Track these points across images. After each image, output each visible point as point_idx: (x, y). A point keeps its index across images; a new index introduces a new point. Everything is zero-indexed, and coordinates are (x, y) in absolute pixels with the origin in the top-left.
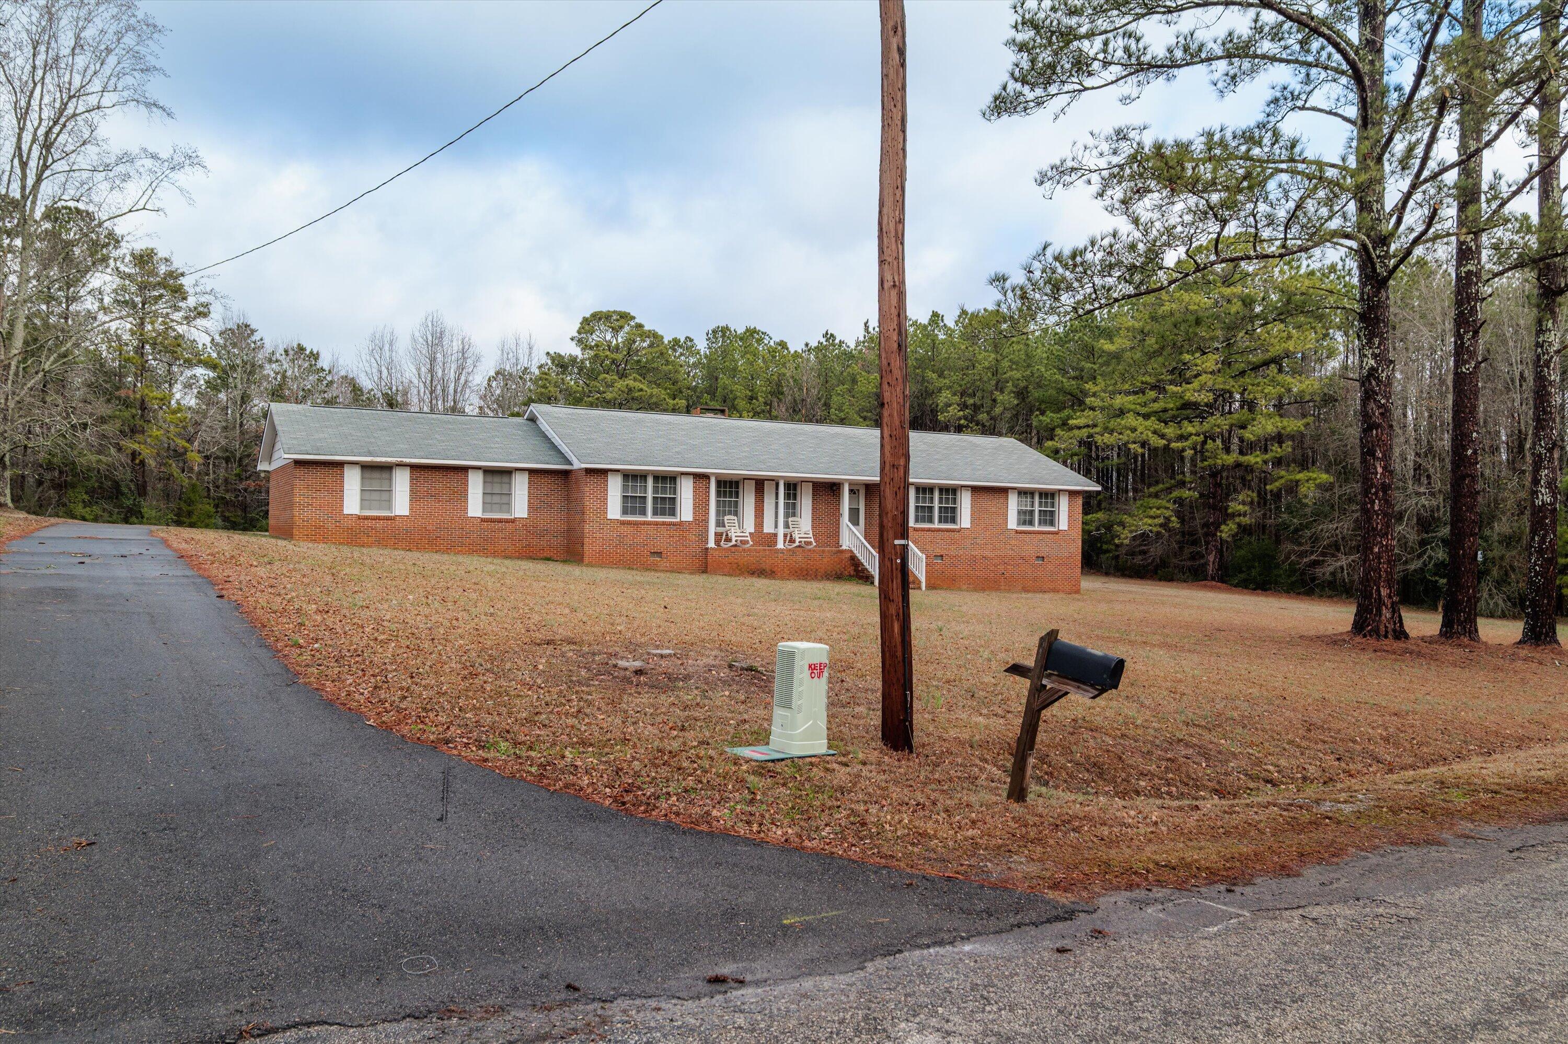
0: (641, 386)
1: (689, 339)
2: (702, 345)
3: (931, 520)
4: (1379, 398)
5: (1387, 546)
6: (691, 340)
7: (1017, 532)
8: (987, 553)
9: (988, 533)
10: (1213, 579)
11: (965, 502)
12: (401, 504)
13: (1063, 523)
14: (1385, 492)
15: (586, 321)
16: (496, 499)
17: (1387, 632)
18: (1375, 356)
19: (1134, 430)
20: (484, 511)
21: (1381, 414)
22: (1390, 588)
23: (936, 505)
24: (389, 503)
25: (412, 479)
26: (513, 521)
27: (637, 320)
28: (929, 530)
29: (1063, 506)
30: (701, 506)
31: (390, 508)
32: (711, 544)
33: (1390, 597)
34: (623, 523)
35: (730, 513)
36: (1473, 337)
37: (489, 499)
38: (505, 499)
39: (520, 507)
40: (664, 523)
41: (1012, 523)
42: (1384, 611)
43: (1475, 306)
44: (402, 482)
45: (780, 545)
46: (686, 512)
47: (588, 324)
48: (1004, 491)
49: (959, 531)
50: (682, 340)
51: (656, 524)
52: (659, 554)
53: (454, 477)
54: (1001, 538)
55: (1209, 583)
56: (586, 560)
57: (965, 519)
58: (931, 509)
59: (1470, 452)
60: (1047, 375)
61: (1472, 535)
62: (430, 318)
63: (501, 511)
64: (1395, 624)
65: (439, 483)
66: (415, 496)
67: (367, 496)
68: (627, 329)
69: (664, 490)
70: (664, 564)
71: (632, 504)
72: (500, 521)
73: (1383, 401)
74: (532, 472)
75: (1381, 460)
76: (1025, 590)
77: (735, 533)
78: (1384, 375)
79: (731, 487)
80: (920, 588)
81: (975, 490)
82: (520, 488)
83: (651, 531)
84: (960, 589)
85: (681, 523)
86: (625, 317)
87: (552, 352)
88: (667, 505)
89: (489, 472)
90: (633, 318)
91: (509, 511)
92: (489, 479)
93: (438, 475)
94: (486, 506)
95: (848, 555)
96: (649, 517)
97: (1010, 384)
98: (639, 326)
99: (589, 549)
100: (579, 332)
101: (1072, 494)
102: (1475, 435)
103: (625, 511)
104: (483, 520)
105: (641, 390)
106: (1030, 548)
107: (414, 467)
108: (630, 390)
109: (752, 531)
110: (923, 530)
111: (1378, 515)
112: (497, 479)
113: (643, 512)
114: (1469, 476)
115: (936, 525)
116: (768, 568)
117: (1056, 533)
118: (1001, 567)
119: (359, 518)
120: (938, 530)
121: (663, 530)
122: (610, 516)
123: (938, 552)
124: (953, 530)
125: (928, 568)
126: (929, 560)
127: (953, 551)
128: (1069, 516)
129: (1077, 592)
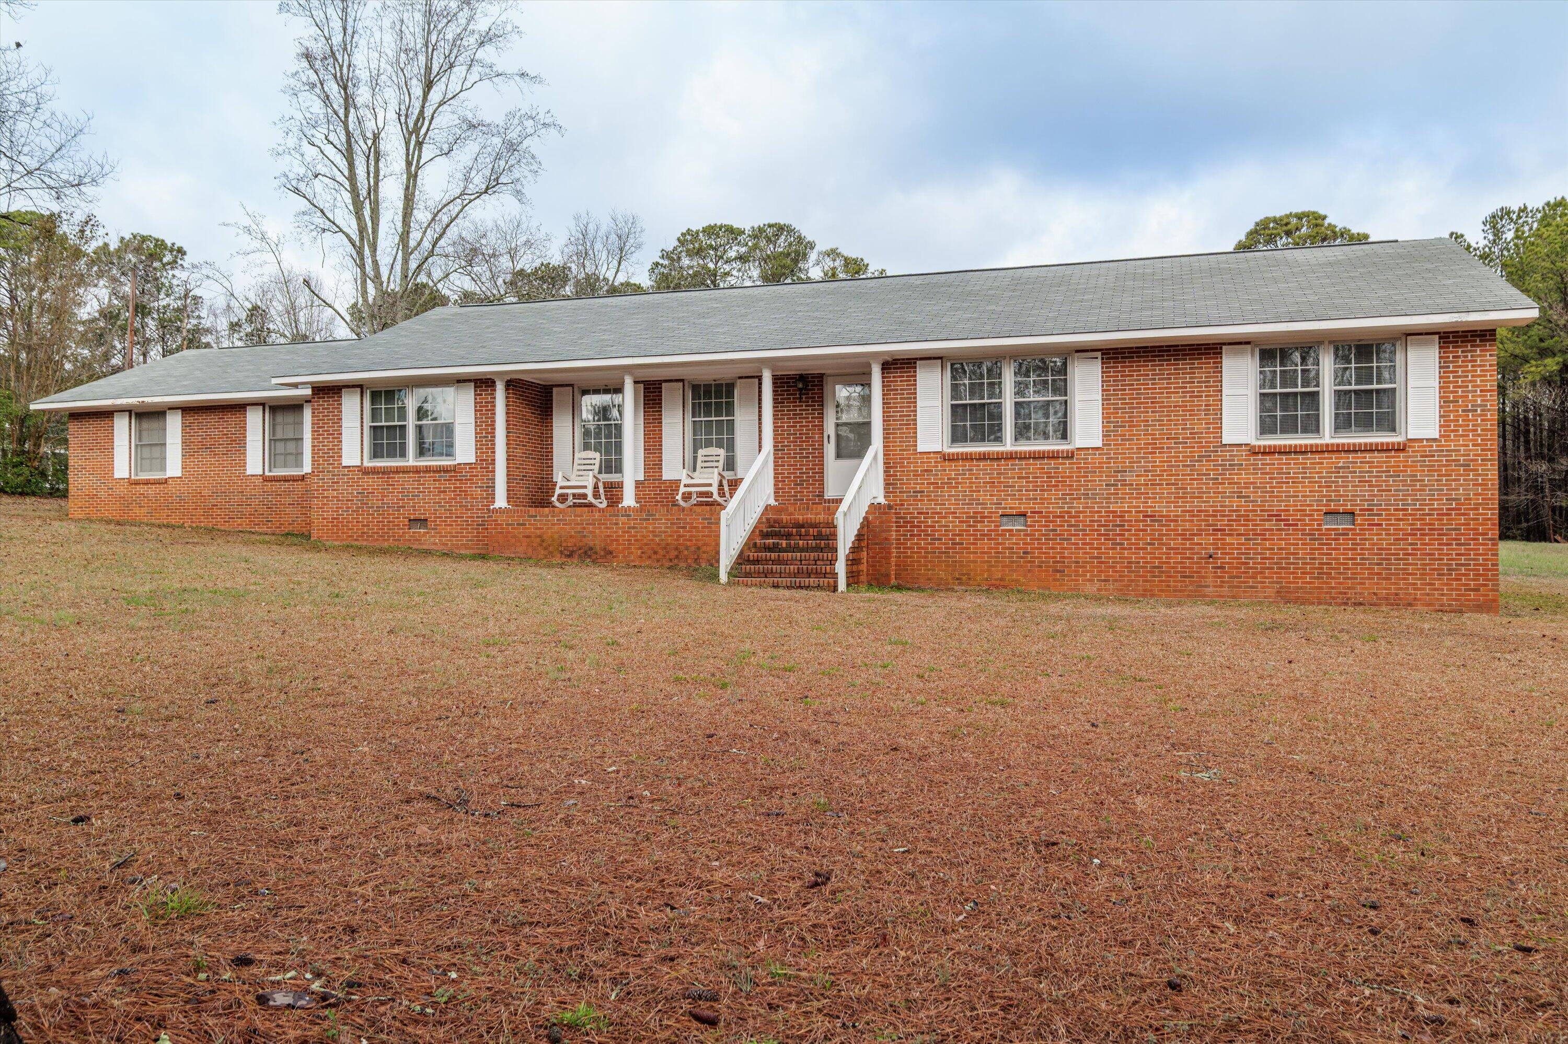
3: (995, 433)
7: (1254, 451)
8: (1162, 508)
9: (1159, 457)
11: (1088, 387)
12: (174, 460)
13: (1423, 420)
16: (287, 447)
20: (269, 465)
23: (1009, 399)
24: (163, 462)
25: (184, 425)
26: (302, 479)
28: (983, 457)
29: (1422, 373)
30: (489, 434)
31: (163, 468)
32: (500, 503)
37: (277, 447)
38: (295, 447)
39: (308, 457)
40: (429, 469)
41: (1239, 428)
44: (174, 431)
45: (627, 501)
46: (465, 446)
48: (1209, 349)
49: (1070, 455)
52: (423, 522)
53: (229, 417)
54: (1204, 466)
56: (315, 533)
57: (1088, 427)
58: (993, 409)
63: (291, 464)
66: (190, 450)
69: (432, 413)
70: (429, 538)
71: (384, 439)
72: (287, 479)
81: (1112, 353)
82: (308, 429)
83: (410, 483)
85: (457, 468)
88: (439, 439)
89: (270, 407)
91: (298, 464)
92: (271, 417)
93: (212, 419)
94: (268, 457)
96: (409, 460)
99: (320, 517)
101: (1453, 340)
103: (375, 451)
104: (265, 479)
106: (1305, 492)
107: (185, 407)
109: (641, 477)
110: (968, 458)
112: (286, 417)
113: (402, 451)
115: (1008, 444)
117: (1400, 449)
118: (1206, 542)
119: (131, 482)
120: (1011, 456)
121: (429, 482)
122: (345, 462)
123: (1012, 505)
124: (1054, 456)
125: (985, 544)
126: (984, 527)
127: (1054, 502)
128: (1445, 402)
129: (1489, 606)
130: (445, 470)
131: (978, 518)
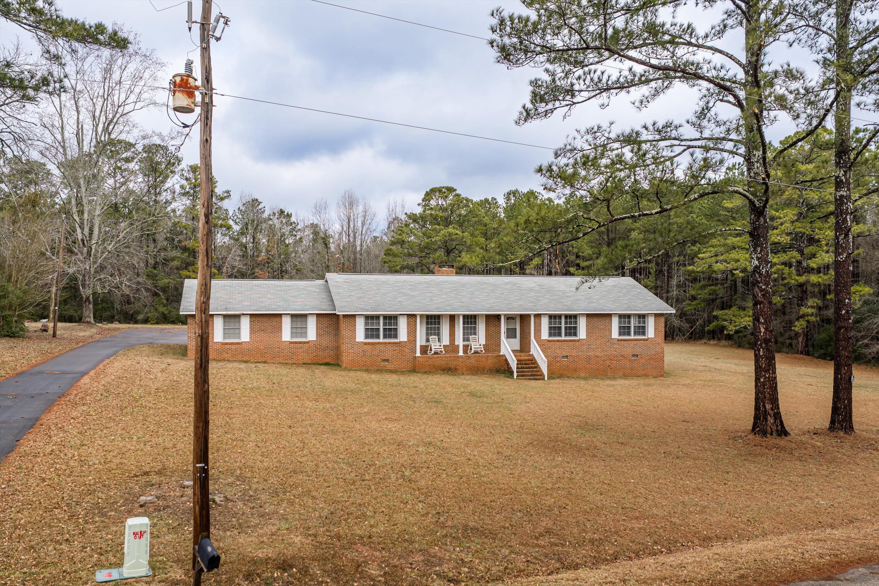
0: (458, 232)
1: (494, 199)
2: (501, 201)
3: (560, 335)
4: (761, 285)
5: (769, 378)
6: (495, 199)
7: (618, 340)
8: (599, 354)
9: (598, 342)
10: (802, 353)
11: (582, 324)
12: (245, 335)
13: (651, 333)
14: (766, 344)
15: (427, 194)
16: (299, 330)
17: (772, 431)
18: (758, 259)
19: (737, 261)
20: (292, 337)
21: (763, 295)
22: (772, 404)
23: (563, 326)
24: (239, 336)
25: (251, 322)
26: (308, 342)
27: (457, 192)
28: (558, 341)
29: (651, 323)
30: (412, 332)
31: (239, 338)
32: (418, 354)
33: (772, 409)
34: (365, 344)
35: (435, 335)
36: (845, 238)
37: (294, 330)
38: (304, 330)
39: (312, 334)
40: (390, 343)
41: (615, 334)
42: (769, 418)
43: (846, 218)
44: (245, 324)
45: (461, 353)
46: (403, 336)
47: (429, 195)
48: (610, 316)
49: (579, 341)
50: (490, 199)
51: (385, 343)
52: (387, 360)
53: (275, 320)
54: (608, 344)
55: (798, 356)
56: (344, 365)
57: (582, 334)
58: (560, 328)
59: (844, 312)
60: (698, 220)
61: (846, 366)
62: (347, 193)
63: (302, 337)
64: (777, 426)
65: (267, 323)
66: (252, 331)
67: (227, 331)
68: (451, 197)
69: (390, 324)
70: (390, 366)
71: (371, 333)
72: (300, 343)
73: (763, 287)
74: (318, 315)
75: (763, 324)
76: (625, 376)
77: (435, 346)
78: (764, 271)
79: (435, 319)
80: (544, 379)
81: (588, 316)
82: (312, 325)
83: (382, 347)
84: (579, 378)
85: (400, 343)
86: (451, 190)
87: (408, 213)
88: (392, 333)
89: (293, 316)
90: (455, 190)
91: (306, 337)
92: (294, 319)
93: (265, 319)
94: (293, 334)
95: (504, 358)
96: (381, 340)
97: (675, 226)
98: (458, 195)
99: (345, 359)
100: (423, 201)
101: (657, 315)
102: (847, 301)
103: (367, 337)
104: (291, 343)
105: (457, 234)
106: (628, 350)
107: (251, 315)
108: (450, 234)
109: (448, 344)
110: (553, 341)
111: (762, 358)
112: (299, 319)
113: (378, 337)
114: (843, 327)
115: (563, 338)
116: (453, 367)
117: (647, 340)
118: (608, 362)
119: (223, 344)
120: (565, 341)
121: (389, 347)
122: (358, 340)
123: (564, 354)
124: (574, 341)
125: (558, 364)
126: (558, 359)
127: (574, 353)
128: (655, 329)
129: (662, 376)
130: (396, 343)
131: (556, 357)
